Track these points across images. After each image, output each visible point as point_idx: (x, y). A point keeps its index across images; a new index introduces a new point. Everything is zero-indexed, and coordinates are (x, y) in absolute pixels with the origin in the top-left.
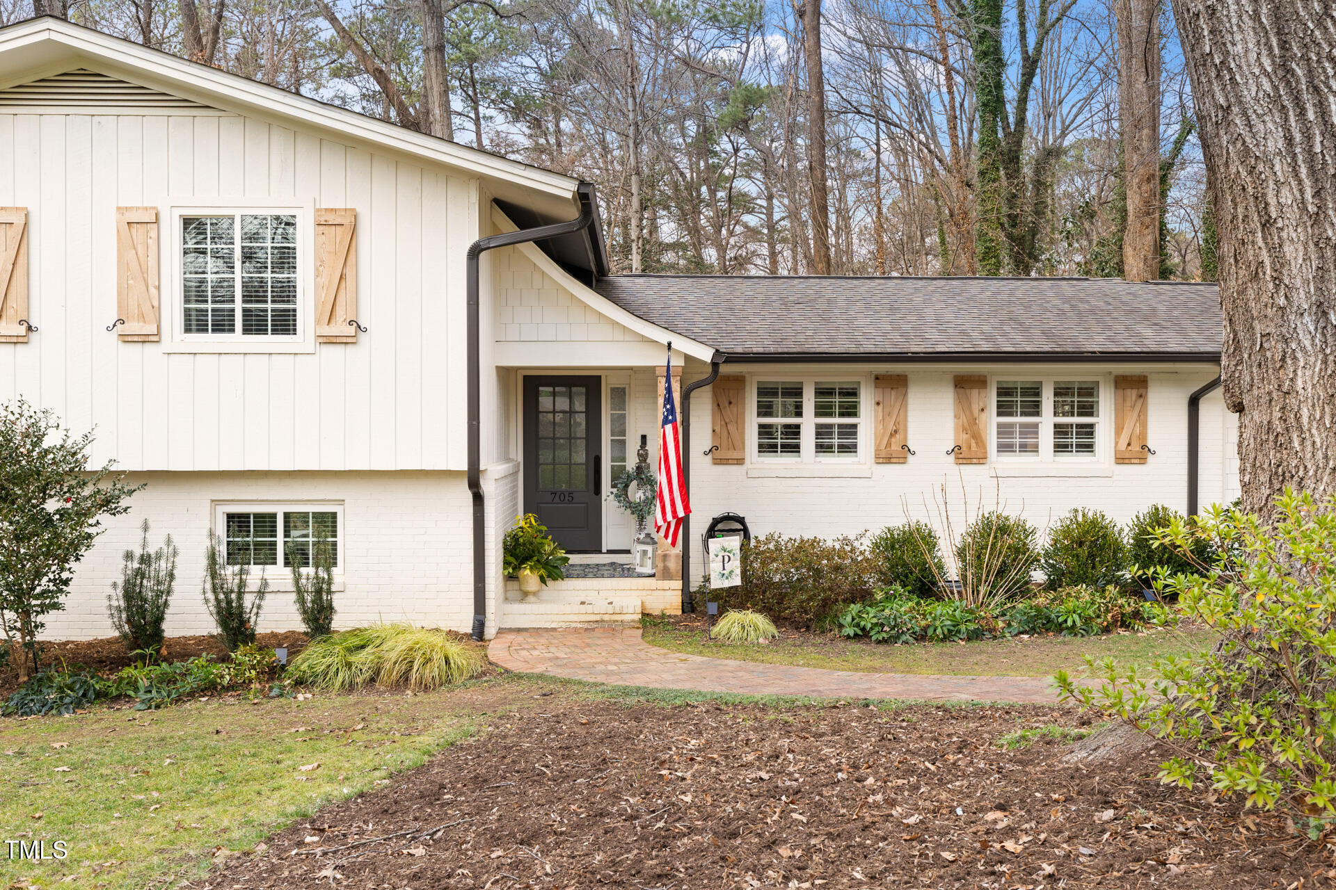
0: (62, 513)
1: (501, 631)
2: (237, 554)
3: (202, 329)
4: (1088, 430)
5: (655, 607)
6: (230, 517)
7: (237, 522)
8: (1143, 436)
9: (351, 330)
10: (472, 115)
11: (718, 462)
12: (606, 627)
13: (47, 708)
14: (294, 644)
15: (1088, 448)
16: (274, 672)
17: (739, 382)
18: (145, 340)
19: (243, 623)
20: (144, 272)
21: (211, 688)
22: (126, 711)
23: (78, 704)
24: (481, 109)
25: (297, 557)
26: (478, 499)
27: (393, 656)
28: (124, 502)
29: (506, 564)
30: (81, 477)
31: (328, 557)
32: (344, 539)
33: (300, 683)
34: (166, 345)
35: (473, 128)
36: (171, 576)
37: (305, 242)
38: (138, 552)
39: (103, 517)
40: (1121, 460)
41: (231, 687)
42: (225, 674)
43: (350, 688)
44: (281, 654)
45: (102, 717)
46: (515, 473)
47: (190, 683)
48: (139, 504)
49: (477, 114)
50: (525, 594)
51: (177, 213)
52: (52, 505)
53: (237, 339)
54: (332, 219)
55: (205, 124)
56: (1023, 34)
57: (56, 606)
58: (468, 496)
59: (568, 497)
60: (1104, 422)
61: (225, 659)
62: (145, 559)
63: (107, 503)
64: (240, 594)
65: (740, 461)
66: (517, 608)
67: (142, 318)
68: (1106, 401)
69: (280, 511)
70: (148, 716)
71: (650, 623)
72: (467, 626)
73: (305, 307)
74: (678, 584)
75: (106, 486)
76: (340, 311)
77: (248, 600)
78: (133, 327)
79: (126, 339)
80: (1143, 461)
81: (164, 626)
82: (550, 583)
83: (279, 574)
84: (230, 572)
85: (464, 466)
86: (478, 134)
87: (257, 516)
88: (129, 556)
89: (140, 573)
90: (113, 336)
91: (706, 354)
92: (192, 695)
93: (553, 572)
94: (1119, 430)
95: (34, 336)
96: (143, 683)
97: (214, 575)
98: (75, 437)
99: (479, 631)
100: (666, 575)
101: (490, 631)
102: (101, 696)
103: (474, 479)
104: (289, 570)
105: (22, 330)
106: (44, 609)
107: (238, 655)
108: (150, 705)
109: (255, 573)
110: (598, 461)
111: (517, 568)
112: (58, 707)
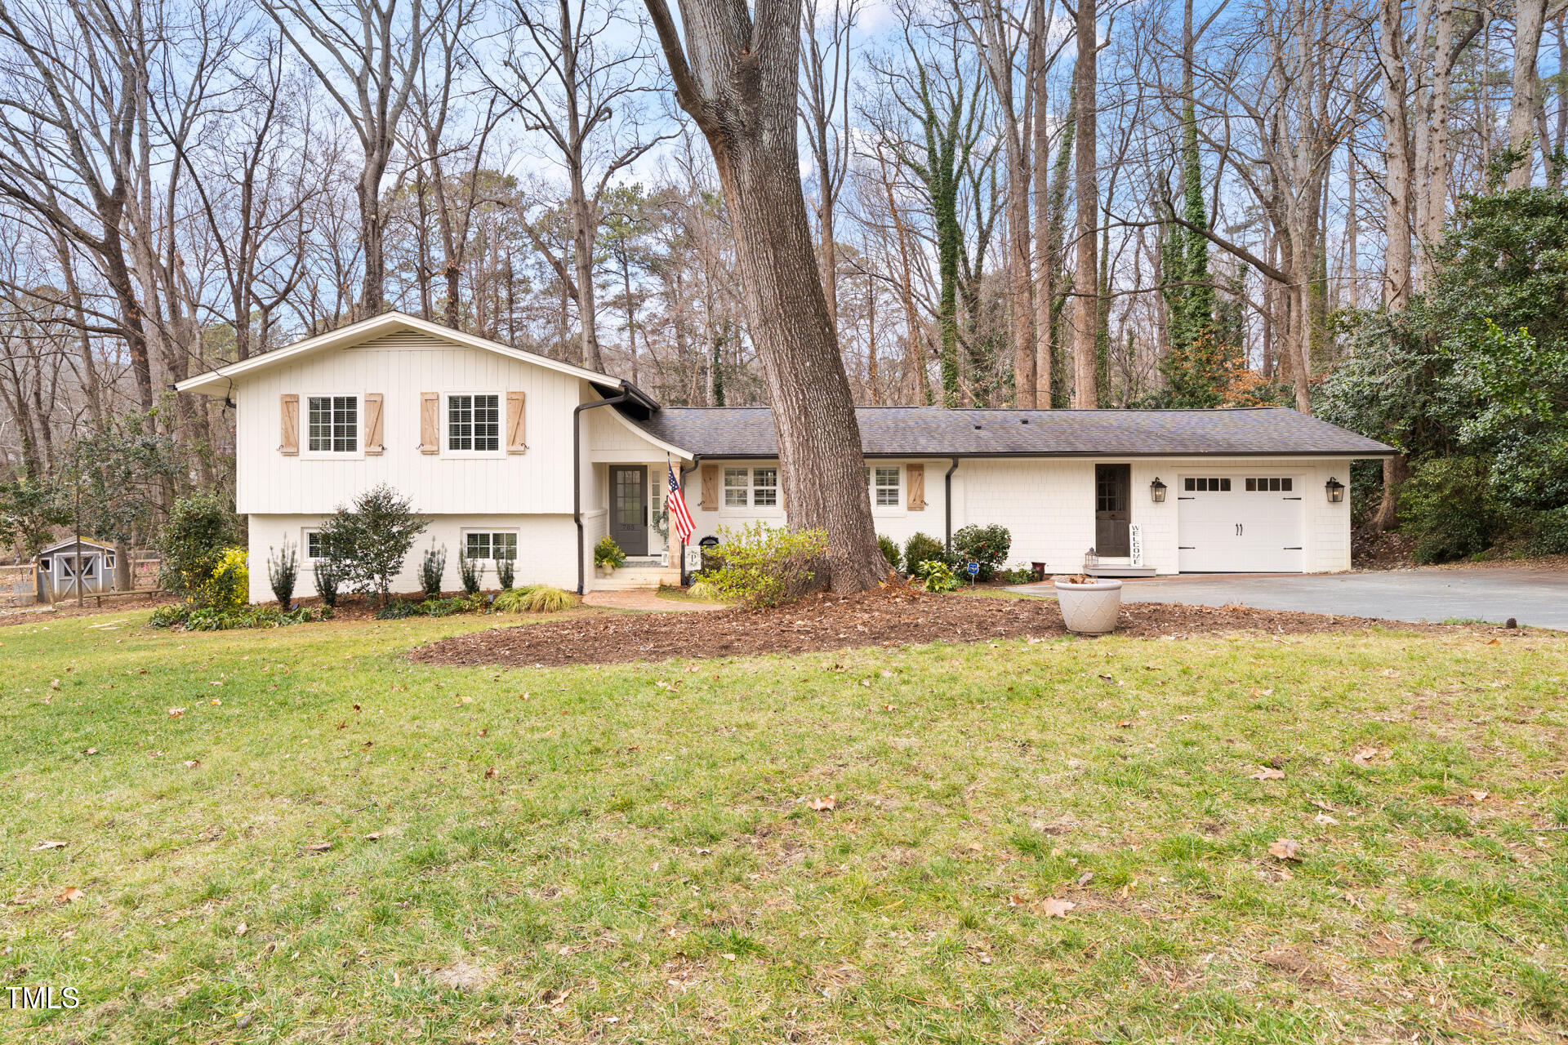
0: (399, 532)
1: (592, 591)
2: (472, 553)
3: (457, 448)
4: (894, 493)
5: (667, 582)
6: (469, 536)
7: (472, 538)
8: (922, 496)
9: (522, 448)
10: (623, 273)
11: (705, 509)
12: (642, 590)
13: (394, 617)
14: (496, 594)
15: (895, 502)
16: (487, 605)
17: (715, 468)
18: (432, 453)
19: (474, 583)
20: (432, 421)
21: (460, 610)
22: (426, 618)
23: (407, 615)
24: (629, 268)
25: (498, 555)
26: (580, 527)
27: (538, 597)
28: (424, 528)
29: (596, 559)
30: (407, 517)
31: (512, 555)
32: (520, 547)
33: (498, 609)
34: (441, 456)
35: (624, 282)
36: (444, 561)
37: (502, 408)
38: (430, 551)
39: (416, 534)
40: (910, 509)
41: (469, 610)
42: (467, 604)
43: (519, 611)
44: (490, 597)
45: (415, 621)
46: (604, 515)
47: (453, 608)
48: (431, 529)
49: (626, 270)
50: (606, 574)
51: (447, 395)
52: (395, 529)
53: (472, 452)
54: (514, 397)
55: (459, 355)
56: (979, 216)
57: (398, 573)
58: (575, 526)
59: (630, 527)
60: (902, 488)
61: (468, 599)
62: (433, 554)
63: (418, 528)
64: (473, 571)
65: (716, 509)
66: (601, 581)
67: (431, 443)
68: (903, 477)
69: (491, 533)
70: (435, 620)
71: (664, 589)
72: (575, 589)
73: (502, 436)
74: (679, 571)
75: (417, 521)
76: (517, 439)
77: (476, 574)
78: (427, 447)
79: (424, 453)
80: (922, 509)
81: (441, 584)
82: (617, 570)
83: (490, 562)
84: (469, 560)
85: (572, 511)
86: (627, 285)
87: (481, 535)
88: (426, 552)
89: (431, 560)
90: (419, 451)
91: (690, 456)
92: (453, 613)
93: (618, 564)
94: (909, 493)
95: (385, 452)
96: (433, 607)
97: (462, 561)
98: (405, 499)
99: (581, 589)
100: (673, 565)
101: (586, 591)
102: (416, 613)
103: (577, 517)
104: (495, 561)
105: (380, 449)
106: (393, 574)
107: (472, 597)
108: (435, 615)
109: (480, 562)
110: (646, 508)
111: (601, 561)
112: (399, 616)
